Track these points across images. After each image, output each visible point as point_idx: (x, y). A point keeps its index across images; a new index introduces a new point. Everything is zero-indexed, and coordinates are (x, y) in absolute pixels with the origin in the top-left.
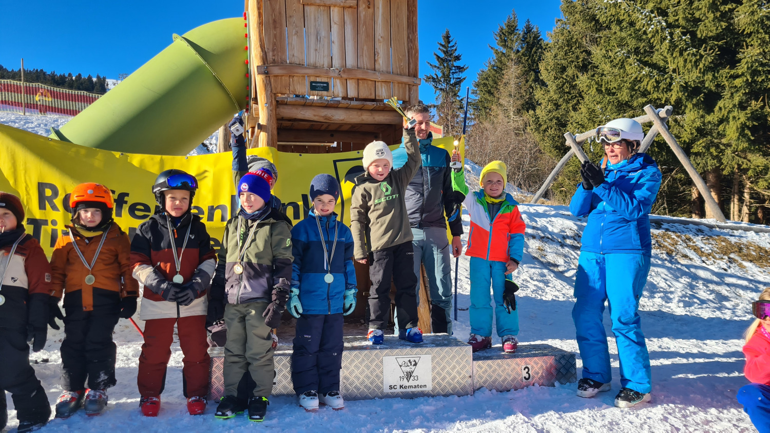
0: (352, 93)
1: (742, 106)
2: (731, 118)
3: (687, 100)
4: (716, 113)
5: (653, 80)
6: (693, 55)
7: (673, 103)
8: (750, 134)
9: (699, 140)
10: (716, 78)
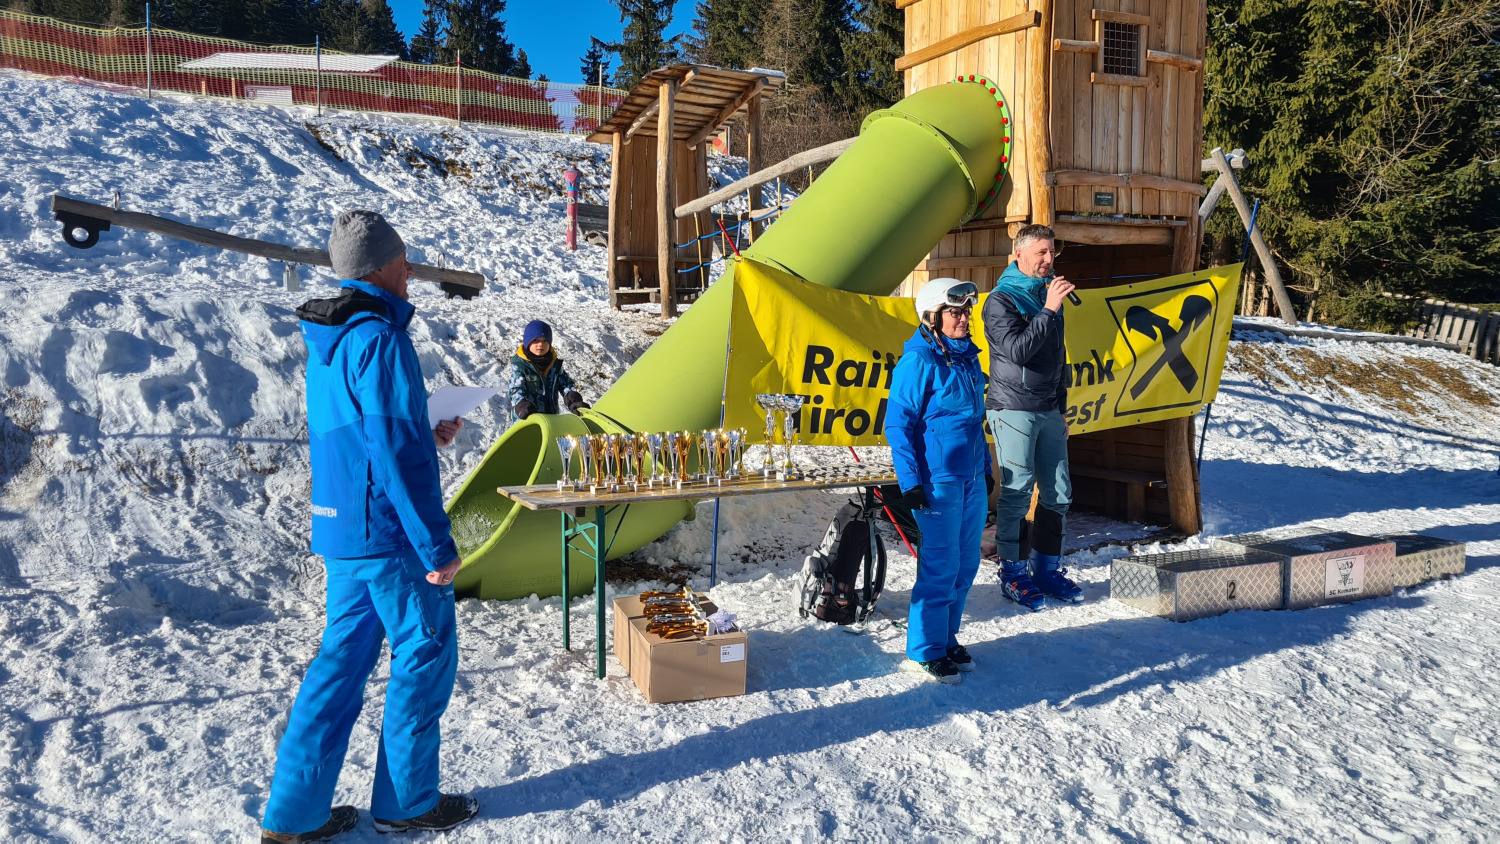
0: (1136, 209)
2: (1280, 159)
6: (1240, 55)
8: (1307, 185)
10: (1263, 93)
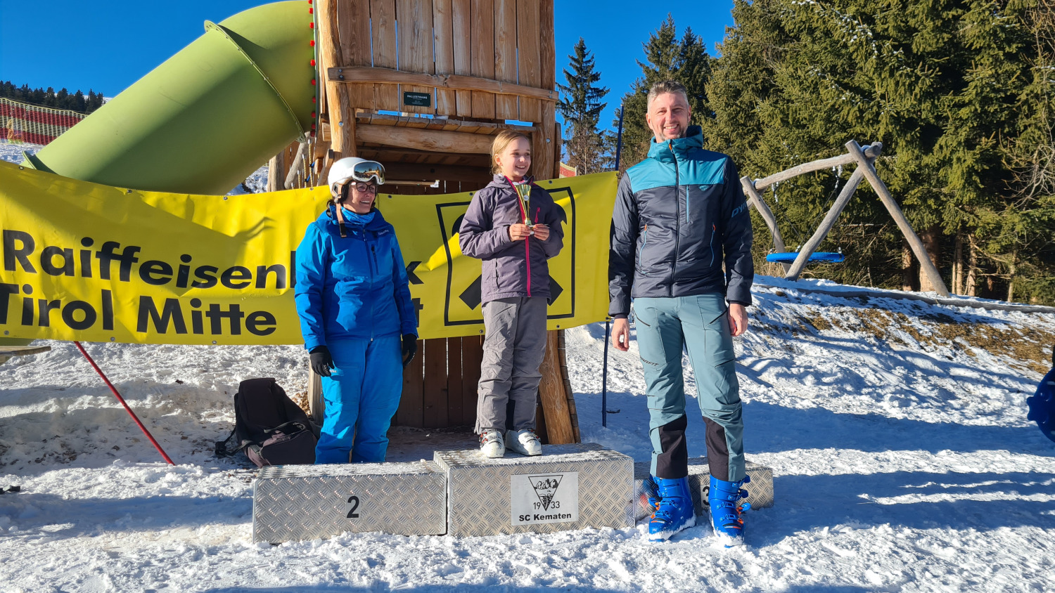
0: (462, 110)
1: (969, 144)
2: (955, 160)
3: (899, 136)
4: (935, 154)
5: (856, 108)
6: (908, 76)
7: (880, 138)
8: (978, 181)
9: (913, 189)
10: (936, 107)
